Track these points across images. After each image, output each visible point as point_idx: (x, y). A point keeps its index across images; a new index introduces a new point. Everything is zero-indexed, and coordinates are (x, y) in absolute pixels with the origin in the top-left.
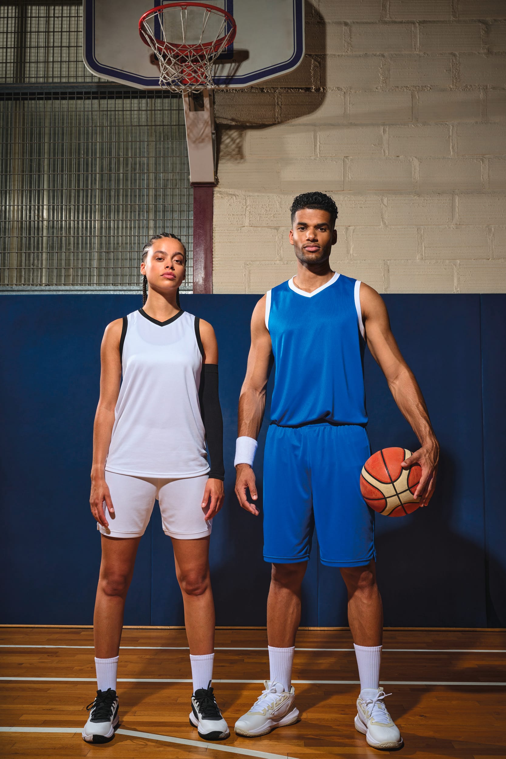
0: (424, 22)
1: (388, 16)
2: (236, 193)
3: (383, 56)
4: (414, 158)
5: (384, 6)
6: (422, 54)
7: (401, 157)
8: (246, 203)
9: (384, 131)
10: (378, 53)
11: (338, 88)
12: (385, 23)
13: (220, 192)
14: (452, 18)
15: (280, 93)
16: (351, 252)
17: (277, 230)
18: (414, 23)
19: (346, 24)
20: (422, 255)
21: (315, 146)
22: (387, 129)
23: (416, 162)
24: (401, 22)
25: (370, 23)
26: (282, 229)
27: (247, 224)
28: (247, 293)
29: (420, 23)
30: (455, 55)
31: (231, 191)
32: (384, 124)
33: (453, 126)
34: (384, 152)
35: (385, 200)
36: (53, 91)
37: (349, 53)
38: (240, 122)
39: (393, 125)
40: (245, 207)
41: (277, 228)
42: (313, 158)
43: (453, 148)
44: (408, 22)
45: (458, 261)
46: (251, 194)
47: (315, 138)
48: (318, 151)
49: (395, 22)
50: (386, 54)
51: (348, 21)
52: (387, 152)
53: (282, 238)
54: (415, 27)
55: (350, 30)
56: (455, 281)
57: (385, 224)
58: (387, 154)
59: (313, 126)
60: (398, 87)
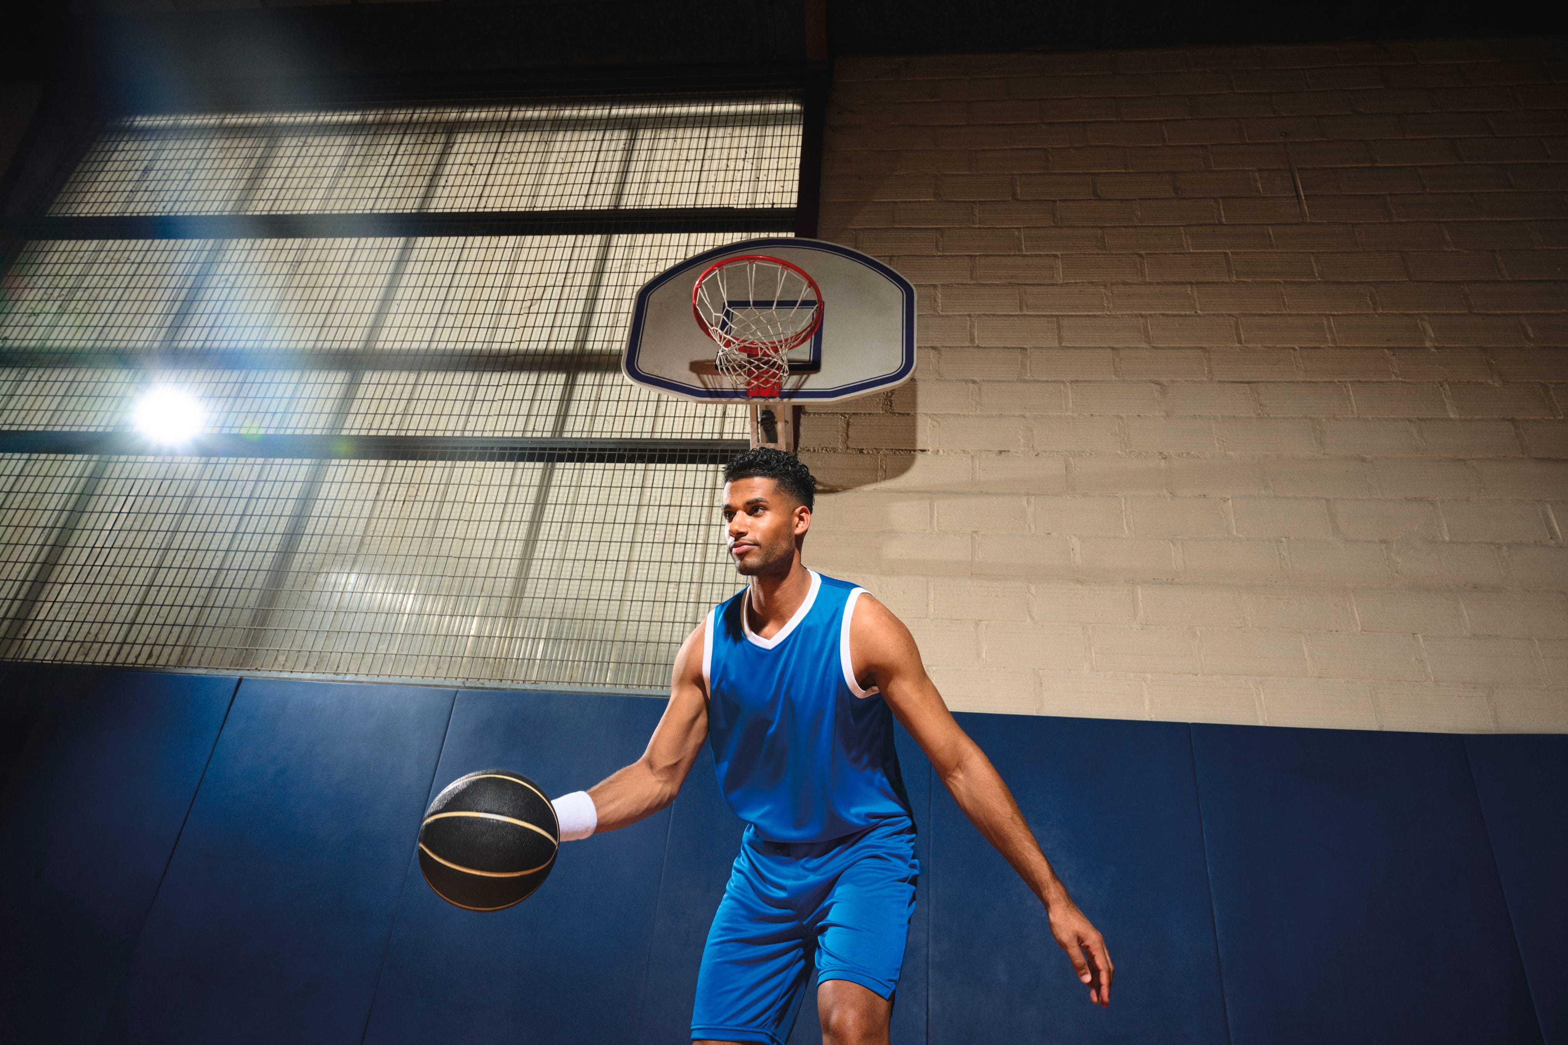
0: (1077, 381)
1: (1029, 375)
3: (1024, 417)
4: (1073, 537)
5: (1023, 364)
6: (1075, 415)
7: (1054, 534)
9: (1028, 502)
10: (1017, 414)
11: (964, 451)
12: (1026, 381)
14: (1114, 378)
15: (885, 455)
16: (984, 655)
18: (1063, 382)
19: (974, 382)
20: (1091, 664)
21: (932, 517)
22: (1032, 501)
23: (1075, 542)
24: (1047, 381)
25: (1005, 382)
29: (1072, 382)
30: (1121, 418)
32: (1027, 494)
33: (1126, 498)
34: (1029, 527)
35: (1033, 588)
36: (588, 447)
37: (978, 412)
38: (829, 486)
39: (1040, 495)
42: (928, 532)
43: (1127, 524)
44: (1056, 382)
45: (1149, 676)
47: (932, 510)
48: (936, 524)
49: (1038, 381)
50: (1028, 414)
51: (976, 379)
52: (1033, 527)
54: (1065, 387)
55: (980, 389)
56: (1147, 702)
57: (1033, 619)
58: (1033, 531)
59: (929, 493)
60: (1045, 452)
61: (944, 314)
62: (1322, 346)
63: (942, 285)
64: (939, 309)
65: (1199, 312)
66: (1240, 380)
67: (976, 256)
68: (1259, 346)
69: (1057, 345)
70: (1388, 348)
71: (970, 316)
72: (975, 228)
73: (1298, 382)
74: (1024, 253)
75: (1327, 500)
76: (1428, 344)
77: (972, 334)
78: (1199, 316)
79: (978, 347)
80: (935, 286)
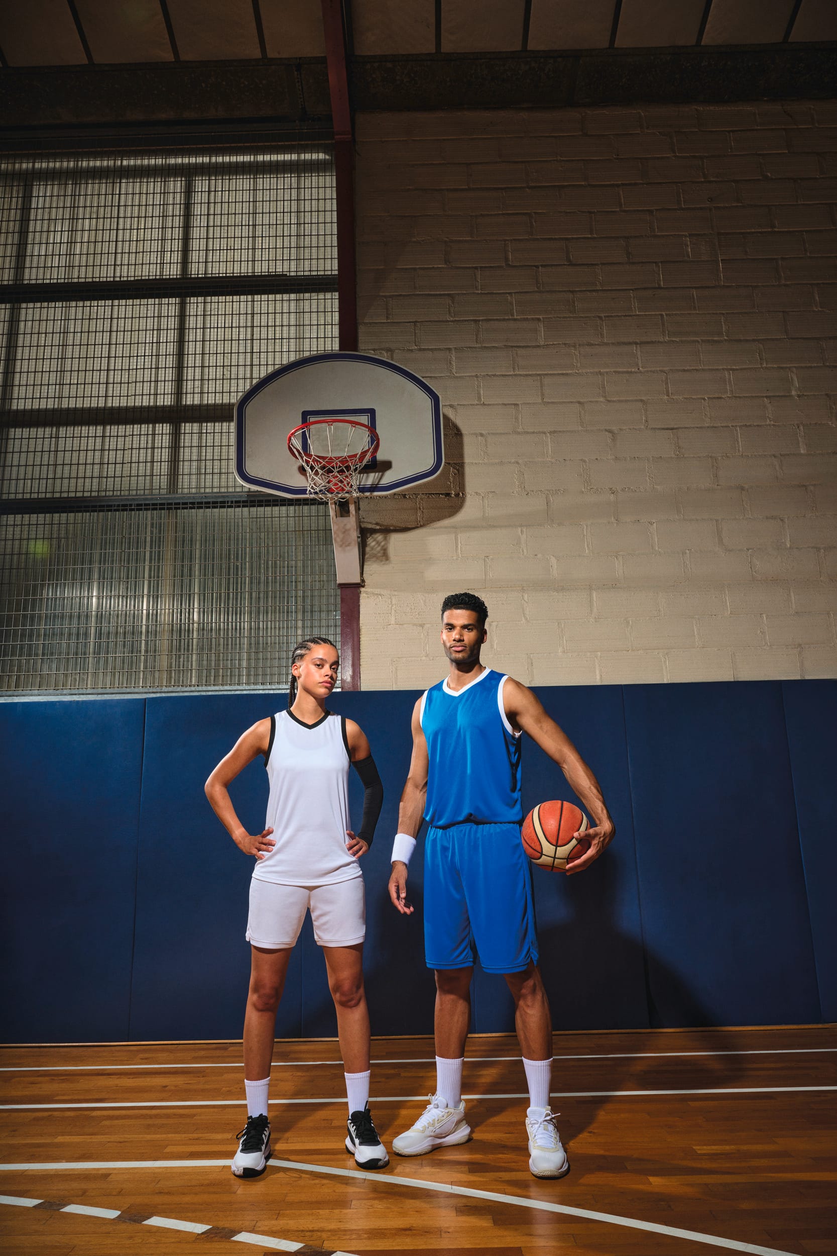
0: (555, 432)
1: (521, 427)
2: (382, 593)
3: (517, 463)
4: (552, 557)
5: (517, 418)
6: (553, 460)
7: (539, 556)
8: (391, 602)
9: (522, 532)
10: (513, 461)
11: (477, 493)
12: (519, 433)
13: (366, 593)
14: (580, 428)
15: (422, 499)
16: (495, 647)
18: (545, 433)
19: (482, 435)
20: (563, 648)
21: (457, 547)
22: (525, 530)
23: (553, 561)
24: (533, 433)
25: (504, 434)
26: (427, 626)
27: (393, 622)
28: (394, 690)
29: (550, 433)
30: (585, 461)
31: (377, 591)
32: (521, 526)
33: (587, 526)
34: (523, 551)
35: (526, 596)
37: (486, 461)
38: (383, 526)
39: (530, 526)
40: (390, 606)
41: (422, 626)
42: (455, 558)
43: (588, 546)
44: (540, 432)
45: (599, 654)
46: (396, 594)
47: (456, 539)
48: (459, 551)
49: (528, 433)
50: (520, 461)
51: (483, 432)
52: (525, 551)
53: (428, 634)
54: (546, 437)
55: (486, 441)
56: (597, 672)
57: (526, 619)
58: (525, 554)
60: (533, 491)
61: (457, 375)
62: (723, 396)
63: (455, 348)
64: (454, 371)
65: (641, 369)
66: (666, 427)
67: (479, 321)
68: (681, 397)
69: (540, 401)
70: (766, 397)
71: (476, 376)
72: (478, 294)
73: (705, 427)
74: (515, 317)
75: (717, 521)
76: (794, 393)
77: (479, 394)
78: (641, 372)
79: (484, 404)
80: (450, 349)
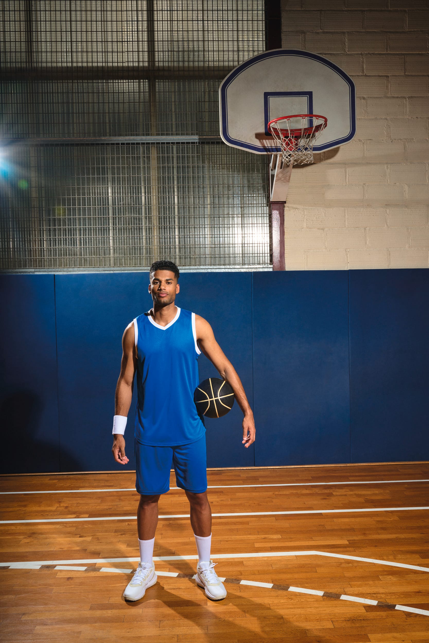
0: (412, 97)
1: (389, 93)
2: (298, 207)
3: (386, 119)
4: (405, 185)
5: (387, 87)
7: (398, 184)
8: (304, 213)
9: (387, 168)
10: (383, 117)
11: (359, 140)
12: (388, 97)
13: (288, 207)
16: (368, 243)
17: (323, 230)
18: (405, 98)
19: (364, 98)
20: (409, 244)
21: (346, 177)
22: (389, 166)
23: (406, 188)
24: (398, 97)
25: (378, 98)
26: (326, 229)
27: (305, 227)
28: (306, 270)
29: (409, 98)
31: (295, 206)
32: (387, 163)
34: (387, 181)
35: (388, 211)
37: (366, 117)
39: (392, 163)
40: (303, 216)
41: (323, 229)
42: (344, 185)
44: (401, 97)
46: (307, 208)
47: (346, 172)
48: (347, 180)
49: (394, 97)
50: (388, 118)
51: (365, 96)
52: (389, 180)
53: (326, 235)
54: (406, 101)
57: (387, 225)
58: (389, 182)
59: (344, 164)
60: (395, 139)
61: (350, 54)
63: (348, 32)
64: (347, 49)
67: (365, 11)
69: (403, 74)
71: (361, 54)
74: (389, 9)
77: (363, 67)
79: (366, 76)
80: (344, 33)
